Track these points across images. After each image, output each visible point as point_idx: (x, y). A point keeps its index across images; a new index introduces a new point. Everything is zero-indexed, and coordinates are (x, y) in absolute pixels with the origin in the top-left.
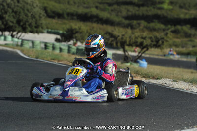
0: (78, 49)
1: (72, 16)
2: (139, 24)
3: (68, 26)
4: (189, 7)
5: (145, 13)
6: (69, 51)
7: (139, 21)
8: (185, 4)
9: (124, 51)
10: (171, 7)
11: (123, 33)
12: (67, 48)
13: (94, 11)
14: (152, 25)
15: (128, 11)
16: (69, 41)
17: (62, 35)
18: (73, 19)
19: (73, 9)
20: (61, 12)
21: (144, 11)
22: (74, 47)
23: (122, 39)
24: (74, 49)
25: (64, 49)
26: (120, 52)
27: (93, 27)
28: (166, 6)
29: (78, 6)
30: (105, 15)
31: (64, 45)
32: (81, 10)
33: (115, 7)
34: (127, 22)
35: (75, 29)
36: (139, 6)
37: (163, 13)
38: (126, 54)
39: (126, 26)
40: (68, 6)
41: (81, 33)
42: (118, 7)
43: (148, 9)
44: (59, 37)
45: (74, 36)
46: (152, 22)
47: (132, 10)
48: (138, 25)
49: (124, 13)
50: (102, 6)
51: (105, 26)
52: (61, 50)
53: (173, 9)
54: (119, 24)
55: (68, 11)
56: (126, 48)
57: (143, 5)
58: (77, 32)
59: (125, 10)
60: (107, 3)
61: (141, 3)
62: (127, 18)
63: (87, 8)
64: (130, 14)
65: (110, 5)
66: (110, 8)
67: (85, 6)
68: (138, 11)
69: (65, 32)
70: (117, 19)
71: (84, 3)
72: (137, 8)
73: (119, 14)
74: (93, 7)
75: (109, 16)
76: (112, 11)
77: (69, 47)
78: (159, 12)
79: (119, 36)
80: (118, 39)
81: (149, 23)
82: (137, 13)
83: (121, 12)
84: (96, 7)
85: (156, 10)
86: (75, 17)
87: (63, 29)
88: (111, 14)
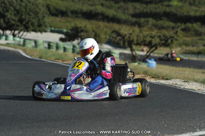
1: (76, 13)
2: (147, 21)
3: (73, 25)
4: (199, 3)
5: (154, 10)
6: (74, 51)
7: (146, 19)
9: (132, 50)
10: (180, 4)
11: (131, 32)
12: (72, 47)
13: (100, 9)
14: (160, 23)
15: (135, 8)
16: (74, 40)
17: (66, 34)
18: (77, 17)
19: (78, 6)
20: (64, 9)
21: (152, 8)
23: (129, 38)
25: (68, 49)
26: (127, 51)
27: (99, 26)
28: (175, 3)
29: (83, 4)
30: (111, 12)
31: (68, 45)
32: (86, 8)
33: (122, 4)
34: (134, 20)
35: (81, 27)
36: (147, 3)
37: (173, 10)
38: (134, 53)
39: (133, 24)
40: (72, 4)
41: (86, 32)
42: (125, 4)
43: (156, 6)
44: (63, 36)
45: (80, 34)
46: (161, 19)
47: (140, 7)
48: (146, 23)
49: (131, 11)
50: (107, 3)
51: (111, 24)
52: (65, 49)
53: (182, 6)
54: (125, 22)
55: (72, 8)
56: (134, 47)
57: (151, 3)
58: (82, 31)
59: (132, 7)
60: (113, 1)
62: (134, 16)
63: (92, 5)
64: (138, 11)
65: (116, 2)
66: (117, 6)
67: (90, 3)
68: (145, 8)
69: (69, 31)
70: (123, 17)
72: (144, 6)
73: (126, 11)
74: (98, 5)
75: (115, 13)
76: (119, 8)
77: (74, 46)
78: (168, 10)
79: (126, 35)
80: (126, 38)
81: (157, 21)
82: (145, 10)
83: (128, 10)
84: (102, 5)
85: (164, 7)
86: (80, 15)
87: (67, 28)
88: (117, 12)
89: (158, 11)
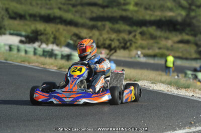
0: (44, 51)
1: (34, 17)
2: (104, 25)
3: (33, 27)
4: (154, 8)
5: (110, 15)
6: (35, 53)
7: (103, 23)
8: (150, 6)
10: (136, 9)
11: (91, 35)
12: (33, 50)
13: (57, 13)
14: (117, 26)
15: (92, 12)
16: (34, 43)
17: (27, 37)
18: (35, 20)
19: (36, 10)
20: (22, 13)
21: (108, 12)
22: (39, 49)
24: (40, 51)
25: (30, 51)
27: (59, 29)
28: (131, 7)
29: (41, 8)
30: (69, 16)
31: (29, 48)
32: (44, 12)
33: (79, 8)
34: (91, 23)
35: (40, 31)
36: (104, 7)
37: (128, 14)
39: (92, 28)
40: (30, 7)
41: (46, 34)
42: (82, 8)
43: (113, 10)
44: (23, 39)
45: (39, 37)
46: (117, 23)
47: (98, 11)
48: (103, 27)
49: (88, 15)
50: (65, 7)
51: (69, 28)
52: (26, 52)
53: (138, 11)
54: (83, 26)
55: (31, 12)
57: (107, 7)
58: (42, 34)
59: (89, 12)
60: (70, 4)
61: (105, 4)
62: (92, 19)
63: (50, 9)
64: (94, 15)
65: (74, 6)
66: (74, 9)
67: (48, 7)
68: (102, 12)
69: (31, 35)
70: (81, 21)
71: (47, 4)
72: (101, 10)
73: (83, 15)
74: (55, 8)
75: (73, 17)
76: (76, 12)
77: (35, 49)
78: (124, 14)
81: (113, 24)
82: (102, 14)
83: (85, 13)
84: (60, 9)
85: (120, 11)
86: (38, 19)
87: (26, 31)
88: (75, 15)
89: (115, 14)
